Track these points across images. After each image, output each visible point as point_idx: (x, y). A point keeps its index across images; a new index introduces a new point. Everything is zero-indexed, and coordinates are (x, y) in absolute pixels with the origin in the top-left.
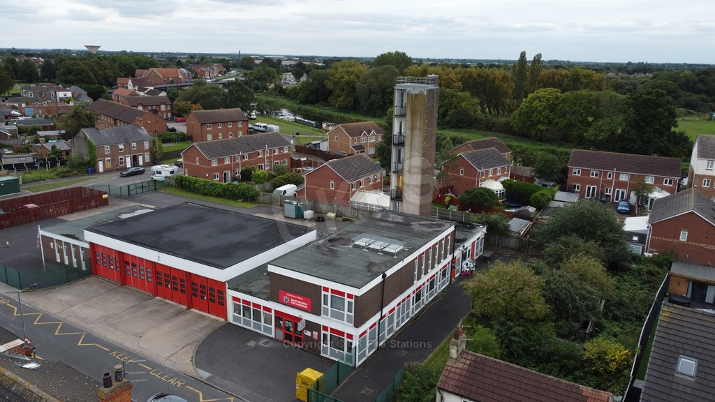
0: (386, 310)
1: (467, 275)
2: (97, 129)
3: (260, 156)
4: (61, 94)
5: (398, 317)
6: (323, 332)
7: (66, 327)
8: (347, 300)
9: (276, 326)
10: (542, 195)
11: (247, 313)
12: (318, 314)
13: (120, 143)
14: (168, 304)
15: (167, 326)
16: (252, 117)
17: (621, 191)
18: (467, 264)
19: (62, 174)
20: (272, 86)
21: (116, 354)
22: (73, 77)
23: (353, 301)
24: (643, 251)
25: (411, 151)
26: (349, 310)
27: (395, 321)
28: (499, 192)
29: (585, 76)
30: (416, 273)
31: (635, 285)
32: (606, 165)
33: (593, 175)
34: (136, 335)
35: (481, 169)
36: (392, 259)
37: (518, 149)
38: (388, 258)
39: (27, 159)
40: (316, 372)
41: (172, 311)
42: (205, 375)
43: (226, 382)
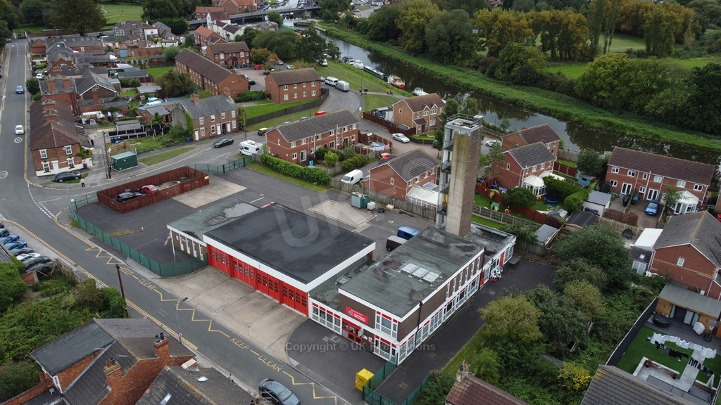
0: (422, 325)
1: (494, 282)
2: (193, 101)
3: (332, 135)
4: (148, 32)
5: (432, 325)
6: (375, 339)
7: (199, 315)
8: (393, 323)
9: (343, 328)
10: (575, 200)
11: (322, 314)
12: (373, 328)
13: (212, 114)
14: (265, 297)
15: (266, 318)
16: (324, 64)
17: (654, 191)
18: (495, 272)
19: (167, 144)
20: (343, 15)
21: (235, 341)
22: (156, 10)
23: (397, 324)
24: (646, 270)
25: (455, 178)
26: (394, 329)
27: (429, 328)
28: (539, 189)
29: (668, 19)
30: (448, 292)
31: (627, 306)
32: (643, 166)
33: (630, 174)
34: (246, 324)
35: (524, 167)
36: (429, 286)
37: (576, 119)
38: (426, 286)
39: (135, 125)
40: (369, 372)
41: (268, 305)
42: (295, 363)
43: (309, 370)
